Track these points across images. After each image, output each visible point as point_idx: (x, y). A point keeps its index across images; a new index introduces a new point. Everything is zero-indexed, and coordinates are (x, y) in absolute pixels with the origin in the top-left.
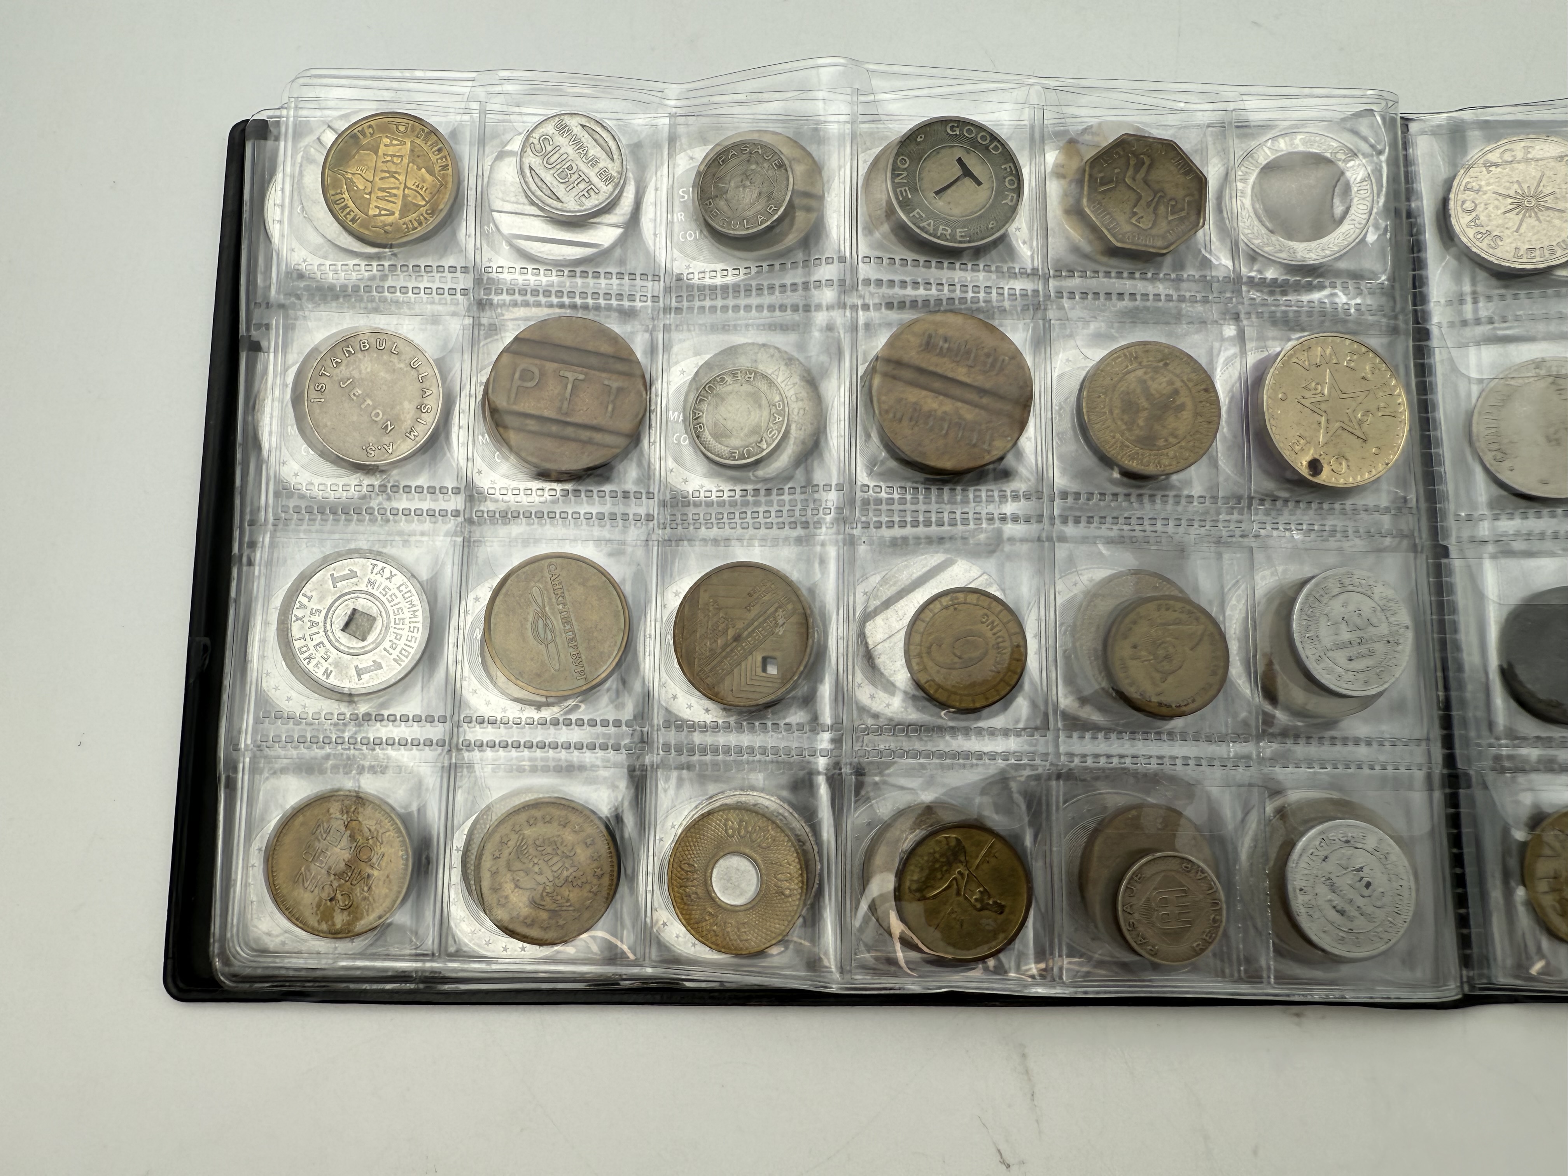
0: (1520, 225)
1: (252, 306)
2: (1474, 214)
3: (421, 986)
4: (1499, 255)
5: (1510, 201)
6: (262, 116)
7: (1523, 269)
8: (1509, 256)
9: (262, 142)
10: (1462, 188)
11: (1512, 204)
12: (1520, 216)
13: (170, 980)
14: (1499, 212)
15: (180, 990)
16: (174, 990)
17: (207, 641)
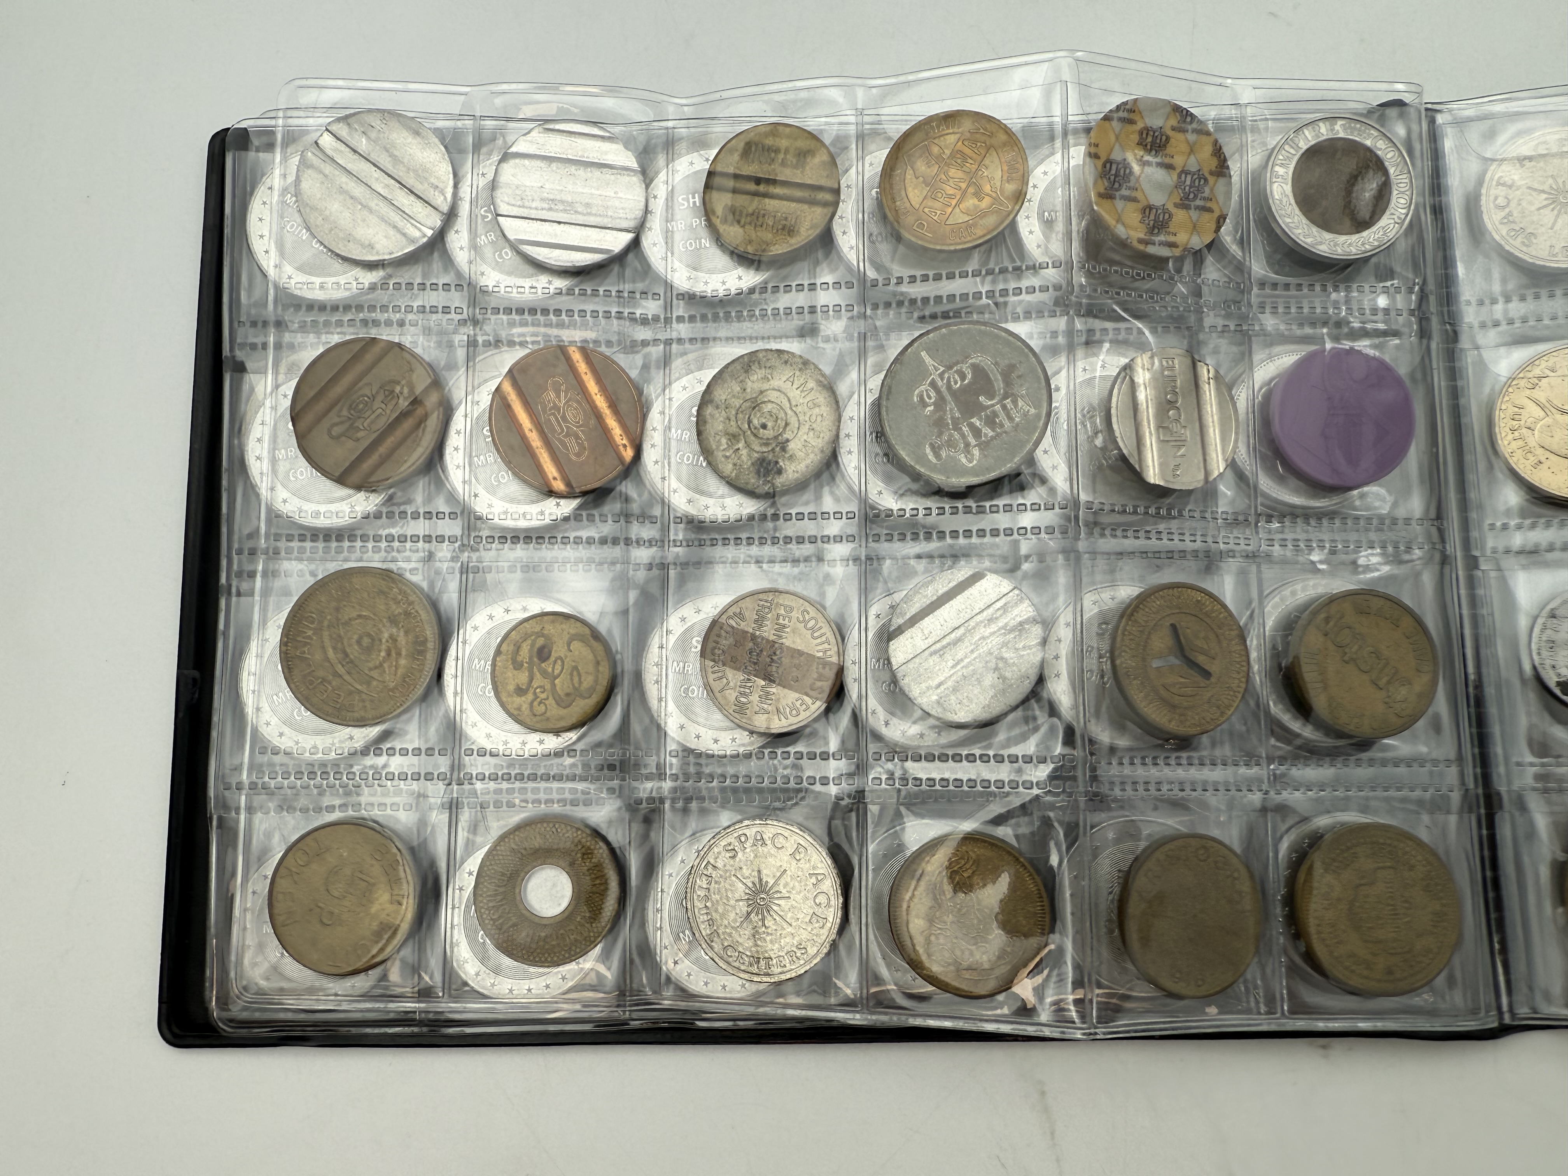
0: (1555, 221)
1: (236, 324)
2: (1507, 210)
3: (425, 1029)
4: (1534, 253)
5: (1545, 196)
6: (243, 125)
7: (1558, 268)
8: (1544, 254)
9: (243, 153)
10: (1494, 183)
11: (1546, 199)
12: (1556, 212)
13: (164, 1025)
14: (1533, 208)
15: (175, 1035)
16: (169, 1036)
17: (196, 674)
